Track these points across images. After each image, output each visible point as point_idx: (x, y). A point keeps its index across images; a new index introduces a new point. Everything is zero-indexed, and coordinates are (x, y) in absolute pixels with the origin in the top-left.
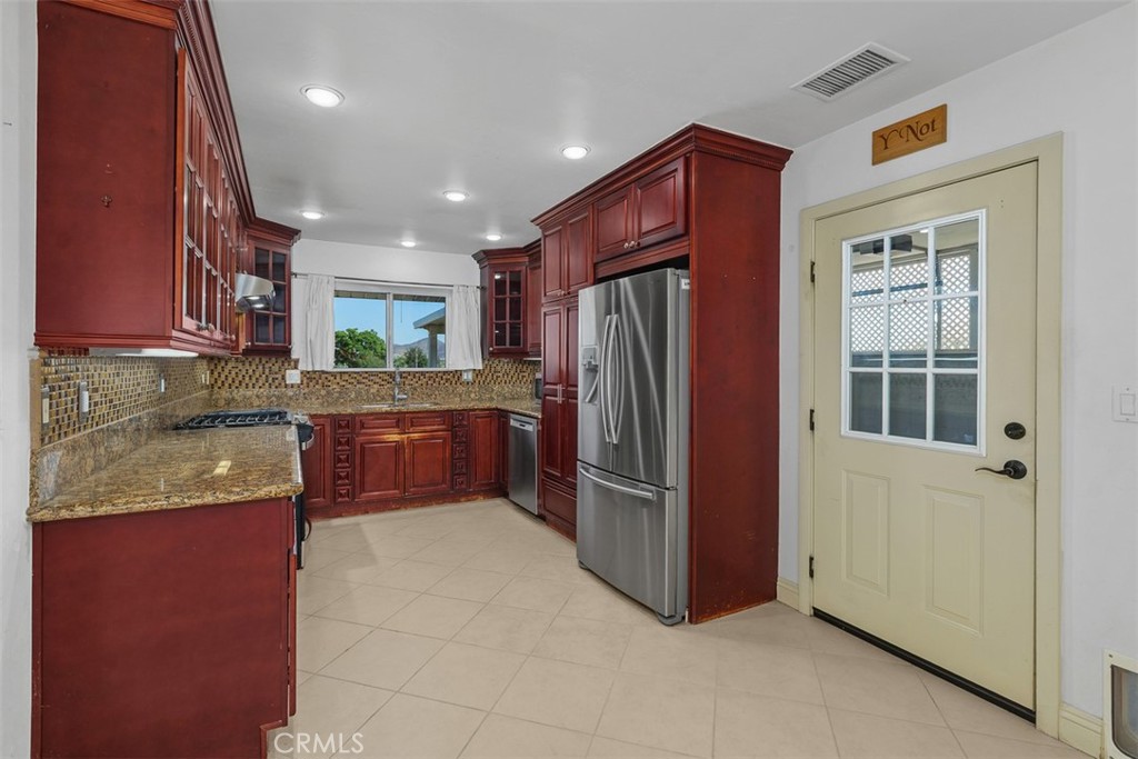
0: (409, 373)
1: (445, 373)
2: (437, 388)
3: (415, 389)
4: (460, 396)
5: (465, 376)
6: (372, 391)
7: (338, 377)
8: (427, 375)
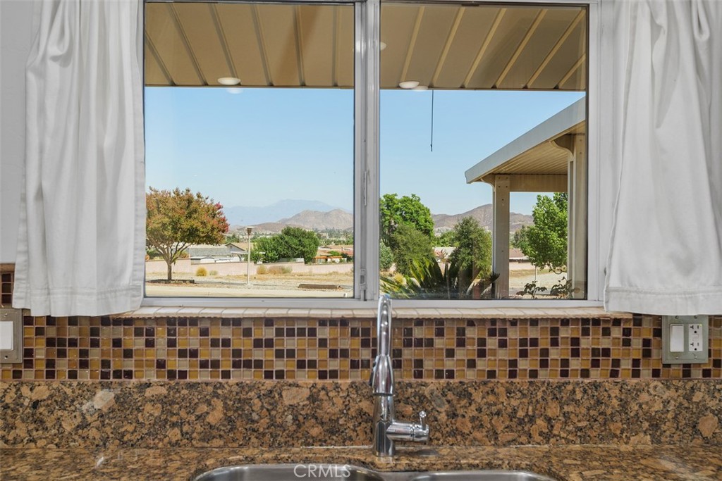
0: (439, 325)
1: (587, 324)
2: (555, 392)
3: (464, 394)
4: (655, 425)
5: (675, 343)
6: (289, 397)
7: (161, 338)
8: (513, 334)
